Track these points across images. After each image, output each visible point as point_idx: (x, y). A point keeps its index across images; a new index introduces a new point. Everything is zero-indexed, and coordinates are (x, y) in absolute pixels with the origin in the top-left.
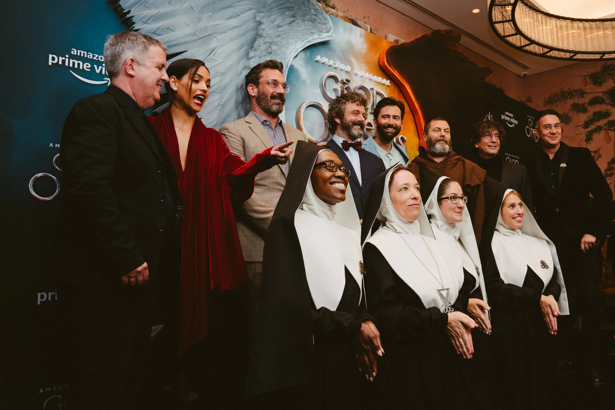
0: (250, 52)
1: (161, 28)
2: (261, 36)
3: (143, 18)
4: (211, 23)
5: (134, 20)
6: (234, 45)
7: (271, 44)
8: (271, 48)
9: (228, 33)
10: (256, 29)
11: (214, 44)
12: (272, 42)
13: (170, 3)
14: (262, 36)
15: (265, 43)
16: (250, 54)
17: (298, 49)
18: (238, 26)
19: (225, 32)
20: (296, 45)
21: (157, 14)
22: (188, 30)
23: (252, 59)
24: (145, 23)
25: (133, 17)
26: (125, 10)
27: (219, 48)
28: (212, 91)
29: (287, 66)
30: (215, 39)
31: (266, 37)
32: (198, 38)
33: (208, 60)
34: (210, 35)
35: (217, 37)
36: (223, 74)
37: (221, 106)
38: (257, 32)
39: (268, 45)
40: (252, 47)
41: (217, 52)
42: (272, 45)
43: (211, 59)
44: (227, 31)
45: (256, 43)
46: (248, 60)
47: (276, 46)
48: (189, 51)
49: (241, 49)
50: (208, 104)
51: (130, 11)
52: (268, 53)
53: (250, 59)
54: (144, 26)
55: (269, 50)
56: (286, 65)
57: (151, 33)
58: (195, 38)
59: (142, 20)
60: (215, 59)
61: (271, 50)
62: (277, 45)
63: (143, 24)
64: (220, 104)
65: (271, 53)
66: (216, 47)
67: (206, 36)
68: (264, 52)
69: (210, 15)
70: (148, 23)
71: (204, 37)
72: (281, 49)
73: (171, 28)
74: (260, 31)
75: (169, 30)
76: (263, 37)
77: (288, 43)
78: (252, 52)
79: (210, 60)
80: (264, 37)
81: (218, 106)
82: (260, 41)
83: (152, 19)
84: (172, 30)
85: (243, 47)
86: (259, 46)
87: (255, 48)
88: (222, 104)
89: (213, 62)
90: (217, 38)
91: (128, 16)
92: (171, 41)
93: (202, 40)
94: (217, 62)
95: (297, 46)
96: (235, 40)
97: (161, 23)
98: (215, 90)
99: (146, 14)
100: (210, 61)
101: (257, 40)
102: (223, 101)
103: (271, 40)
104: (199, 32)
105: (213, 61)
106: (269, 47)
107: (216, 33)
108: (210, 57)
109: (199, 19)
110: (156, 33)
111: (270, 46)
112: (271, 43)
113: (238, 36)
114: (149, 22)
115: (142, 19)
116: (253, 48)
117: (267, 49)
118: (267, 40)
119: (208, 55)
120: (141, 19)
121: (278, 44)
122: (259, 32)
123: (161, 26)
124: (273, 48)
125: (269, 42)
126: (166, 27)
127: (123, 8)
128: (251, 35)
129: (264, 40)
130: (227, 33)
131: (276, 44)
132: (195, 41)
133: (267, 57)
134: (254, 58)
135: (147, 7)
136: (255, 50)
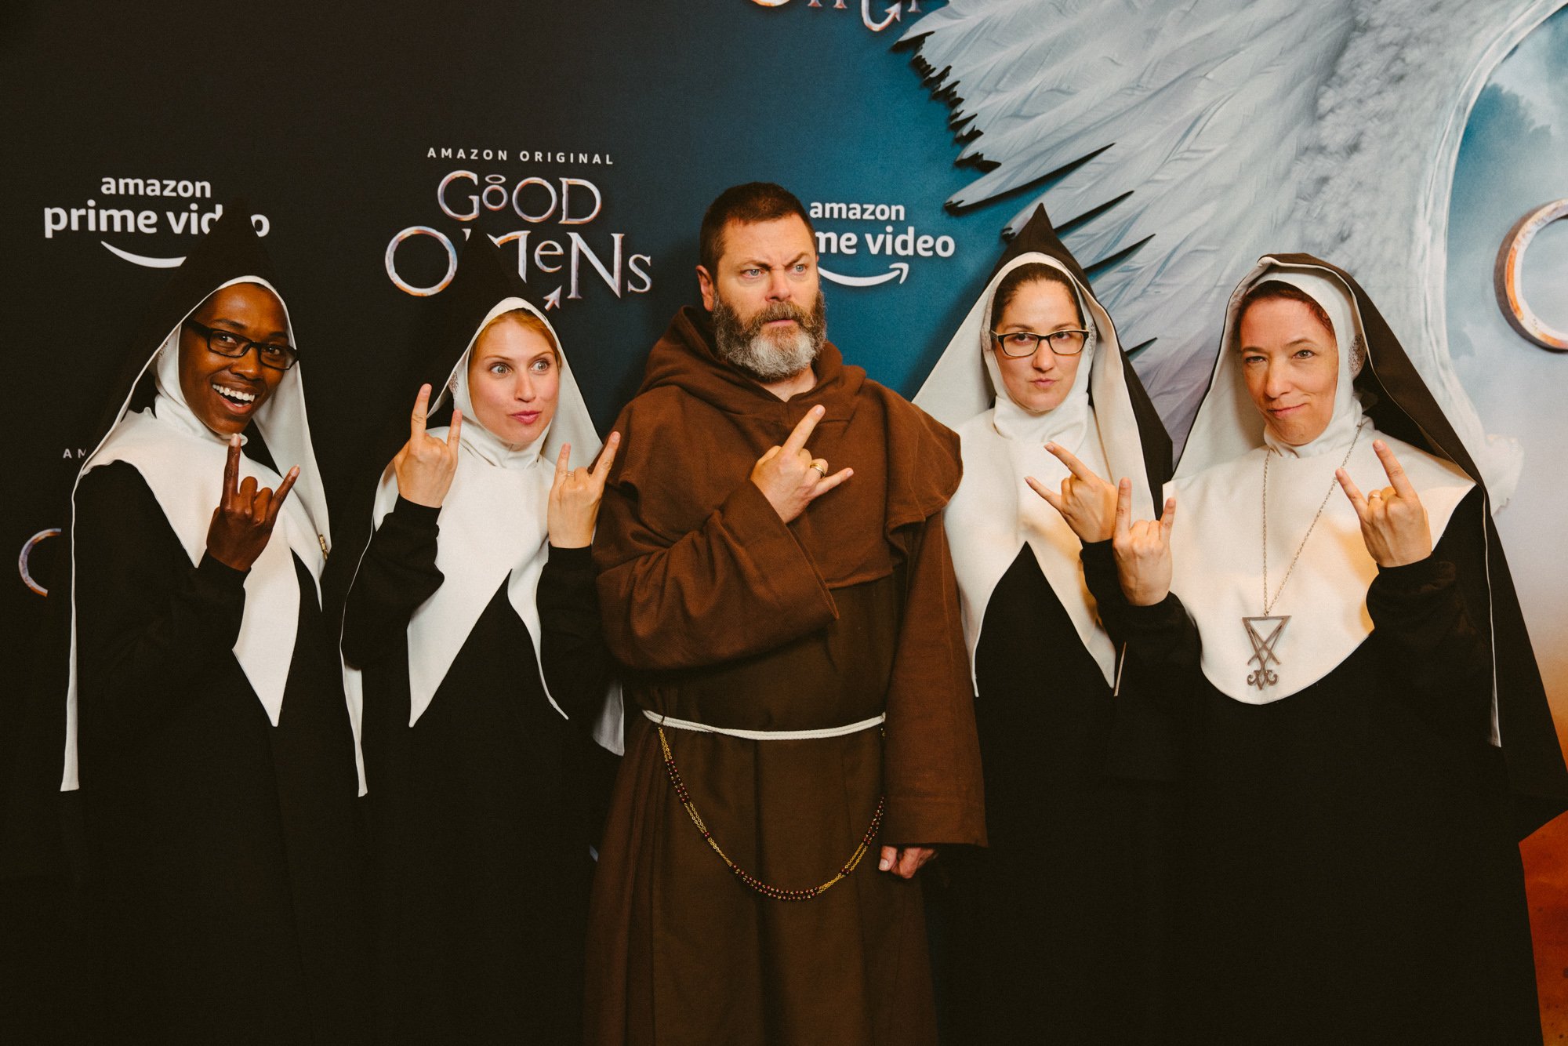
0: (1324, 93)
1: (1034, 96)
2: (1365, 29)
3: (985, 77)
4: (1193, 35)
5: (959, 91)
6: (1267, 86)
7: (1403, 48)
8: (1403, 60)
9: (1248, 50)
10: (1349, 7)
11: (1198, 98)
12: (1409, 36)
13: (1060, 11)
14: (1369, 26)
15: (1381, 48)
16: (1321, 101)
17: (1512, 34)
18: (1283, 18)
19: (1235, 52)
20: (1506, 19)
21: (1022, 56)
22: (1117, 79)
23: (1330, 118)
24: (990, 93)
25: (957, 83)
26: (934, 69)
27: (1213, 110)
28: (1189, 250)
29: (1465, 109)
30: (1203, 82)
31: (1383, 26)
32: (1148, 94)
33: (1178, 156)
34: (1186, 73)
35: (1210, 76)
36: (1227, 188)
37: (1216, 291)
38: (1353, 19)
39: (1391, 51)
40: (1333, 74)
41: (1209, 124)
42: (1407, 50)
43: (1188, 150)
44: (1242, 45)
45: (1349, 56)
46: (1314, 122)
47: (1425, 49)
48: (1119, 143)
49: (1289, 94)
50: (1177, 294)
51: (949, 68)
52: (1390, 82)
53: (1321, 117)
54: (988, 102)
55: (1397, 69)
56: (1459, 107)
57: (1007, 117)
58: (1139, 95)
59: (982, 86)
60: (1202, 148)
61: (1402, 64)
62: (1428, 42)
63: (985, 95)
64: (1215, 286)
65: (1401, 78)
66: (1206, 109)
67: (1173, 82)
68: (1375, 81)
69: (1188, 9)
70: (997, 91)
71: (1167, 86)
72: (1442, 54)
73: (1064, 87)
74: (1362, 12)
75: (1058, 94)
76: (1374, 28)
77: (1474, 23)
78: (1330, 93)
79: (1186, 155)
80: (1378, 30)
81: (1209, 292)
82: (1362, 46)
83: (1008, 75)
84: (1068, 93)
85: (1299, 83)
86: (1359, 66)
87: (1341, 78)
88: (1222, 283)
89: (1196, 159)
90: (1208, 79)
91: (944, 85)
92: (1065, 125)
93: (1160, 97)
94: (1208, 156)
95: (1514, 21)
96: (1268, 69)
97: (1034, 78)
98: (1200, 244)
99: (991, 65)
100: (1186, 159)
101: (1352, 45)
102: (1227, 272)
103: (1406, 32)
104: (1151, 77)
105: (1194, 155)
106: (1397, 57)
107: (1206, 62)
108: (1183, 147)
109: (1152, 34)
110: (1022, 113)
111: (1397, 54)
112: (1403, 44)
113: (1281, 53)
114: (1001, 85)
115: (981, 81)
116: (1334, 79)
117: (1387, 69)
118: (1389, 34)
119: (1179, 142)
120: (978, 86)
121: (1432, 36)
122: (1359, 18)
123: (1037, 87)
124: (1408, 60)
125: (1394, 42)
126: (1049, 88)
127: (930, 66)
128: (1325, 37)
129: (1376, 39)
130: (1242, 52)
131: (1421, 39)
132: (1137, 106)
133: (1384, 95)
134: (1338, 111)
135: (994, 42)
136: (1344, 82)
